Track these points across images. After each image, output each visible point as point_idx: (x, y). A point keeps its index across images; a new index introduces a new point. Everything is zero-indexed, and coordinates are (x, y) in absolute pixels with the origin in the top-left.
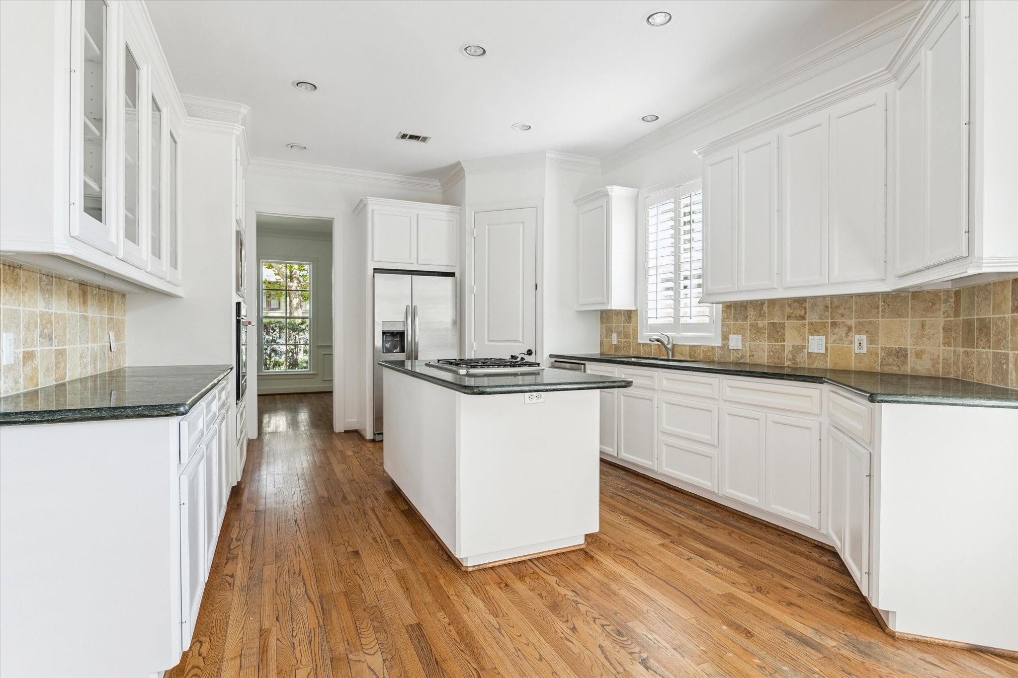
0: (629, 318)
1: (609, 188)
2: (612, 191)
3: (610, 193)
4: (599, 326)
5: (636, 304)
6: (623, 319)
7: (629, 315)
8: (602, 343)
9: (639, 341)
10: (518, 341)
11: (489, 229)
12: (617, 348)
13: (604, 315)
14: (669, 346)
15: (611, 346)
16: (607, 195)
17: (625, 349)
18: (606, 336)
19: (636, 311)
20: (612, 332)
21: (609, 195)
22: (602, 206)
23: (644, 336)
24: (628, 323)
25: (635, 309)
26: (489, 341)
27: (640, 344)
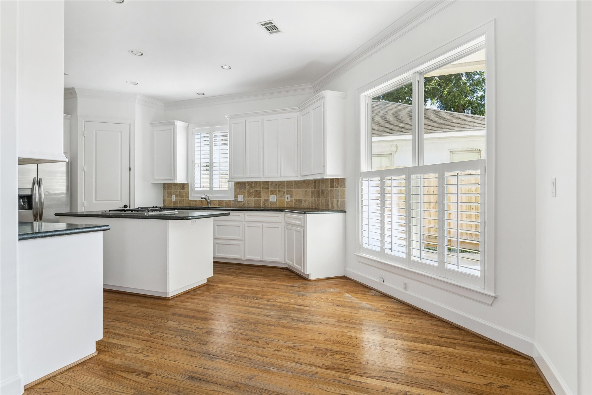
0: (183, 188)
1: (175, 121)
2: (177, 123)
3: (176, 124)
4: (163, 191)
5: (187, 180)
6: (179, 188)
7: (183, 186)
8: (164, 200)
9: (189, 199)
10: (118, 200)
11: (96, 133)
12: (175, 203)
13: (166, 185)
14: (209, 201)
15: (171, 201)
16: (174, 124)
17: (181, 203)
18: (168, 197)
19: (187, 184)
20: (172, 194)
21: (175, 125)
22: (170, 130)
23: (194, 196)
24: (182, 190)
25: (187, 183)
26: (96, 200)
27: (190, 200)
